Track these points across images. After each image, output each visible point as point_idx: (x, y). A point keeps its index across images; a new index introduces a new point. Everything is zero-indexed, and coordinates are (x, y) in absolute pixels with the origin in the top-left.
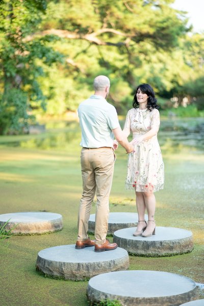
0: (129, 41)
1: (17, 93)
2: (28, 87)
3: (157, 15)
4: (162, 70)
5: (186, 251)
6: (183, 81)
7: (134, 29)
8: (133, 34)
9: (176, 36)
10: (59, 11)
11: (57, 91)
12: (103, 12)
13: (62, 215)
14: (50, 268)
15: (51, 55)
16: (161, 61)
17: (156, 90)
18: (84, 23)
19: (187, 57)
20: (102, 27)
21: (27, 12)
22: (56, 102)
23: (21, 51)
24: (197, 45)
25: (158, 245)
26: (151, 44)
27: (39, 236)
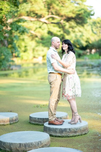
0: (62, 21)
1: (4, 49)
3: (76, 7)
4: (81, 36)
5: (84, 133)
6: (92, 41)
7: (65, 15)
8: (64, 18)
9: (86, 18)
10: (28, 7)
11: (28, 48)
12: (49, 6)
13: (18, 114)
14: (4, 146)
15: (21, 29)
16: (80, 31)
17: (78, 46)
18: (39, 13)
19: (94, 29)
20: (48, 14)
21: (9, 7)
22: (28, 53)
23: (6, 28)
24: (99, 23)
25: (68, 130)
26: (74, 23)
27: (4, 126)
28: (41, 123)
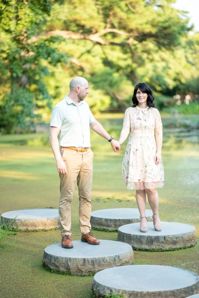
0: (132, 41)
1: (23, 93)
2: (33, 87)
3: (159, 15)
4: (164, 68)
5: (189, 245)
6: (186, 79)
7: (137, 29)
8: (136, 34)
9: (178, 36)
10: (63, 12)
11: (62, 90)
12: (107, 13)
14: (56, 264)
15: (56, 56)
16: (163, 60)
17: (159, 88)
18: (88, 24)
19: (189, 55)
20: (105, 27)
21: (32, 14)
23: (26, 52)
24: (198, 43)
25: (162, 240)
26: (153, 43)
27: (46, 232)
28: (111, 228)
